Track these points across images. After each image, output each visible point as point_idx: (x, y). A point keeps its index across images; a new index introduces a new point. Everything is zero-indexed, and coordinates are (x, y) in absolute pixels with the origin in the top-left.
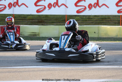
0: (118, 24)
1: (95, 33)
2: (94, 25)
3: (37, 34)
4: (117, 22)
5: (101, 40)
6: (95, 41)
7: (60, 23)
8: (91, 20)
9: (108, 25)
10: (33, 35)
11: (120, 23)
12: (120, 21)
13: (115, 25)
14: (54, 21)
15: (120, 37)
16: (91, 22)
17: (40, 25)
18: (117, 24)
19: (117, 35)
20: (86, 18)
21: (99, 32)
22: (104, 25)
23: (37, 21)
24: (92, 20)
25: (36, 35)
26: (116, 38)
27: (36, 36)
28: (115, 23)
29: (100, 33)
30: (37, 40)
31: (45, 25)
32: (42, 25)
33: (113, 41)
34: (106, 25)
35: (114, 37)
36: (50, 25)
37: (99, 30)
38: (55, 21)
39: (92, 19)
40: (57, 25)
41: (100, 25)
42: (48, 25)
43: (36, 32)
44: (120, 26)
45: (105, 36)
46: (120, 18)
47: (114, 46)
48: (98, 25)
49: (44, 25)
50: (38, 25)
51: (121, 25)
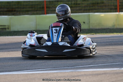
0: (115, 11)
1: (84, 23)
2: (83, 13)
3: (7, 27)
4: (113, 7)
5: (92, 32)
6: (86, 34)
7: (37, 12)
8: (78, 7)
9: (101, 12)
10: (2, 28)
11: (117, 8)
12: (117, 6)
13: (111, 12)
14: (29, 9)
15: (118, 27)
16: (79, 8)
17: (10, 15)
18: (113, 10)
19: (115, 25)
20: (72, 4)
21: (89, 22)
22: (96, 12)
23: (6, 10)
24: (80, 6)
25: (5, 28)
26: (113, 29)
27: (6, 30)
28: (111, 9)
29: (91, 22)
30: (8, 35)
31: (18, 15)
32: (13, 15)
33: (109, 33)
34: (99, 12)
35: (110, 28)
36: (24, 15)
37: (89, 19)
38: (31, 9)
39: (79, 4)
40: (33, 14)
41: (91, 12)
42: (21, 15)
43: (5, 25)
44: (118, 13)
45: (98, 27)
46: (117, 2)
47: (110, 41)
48: (88, 12)
49: (16, 15)
50: (8, 15)
51: (119, 11)
